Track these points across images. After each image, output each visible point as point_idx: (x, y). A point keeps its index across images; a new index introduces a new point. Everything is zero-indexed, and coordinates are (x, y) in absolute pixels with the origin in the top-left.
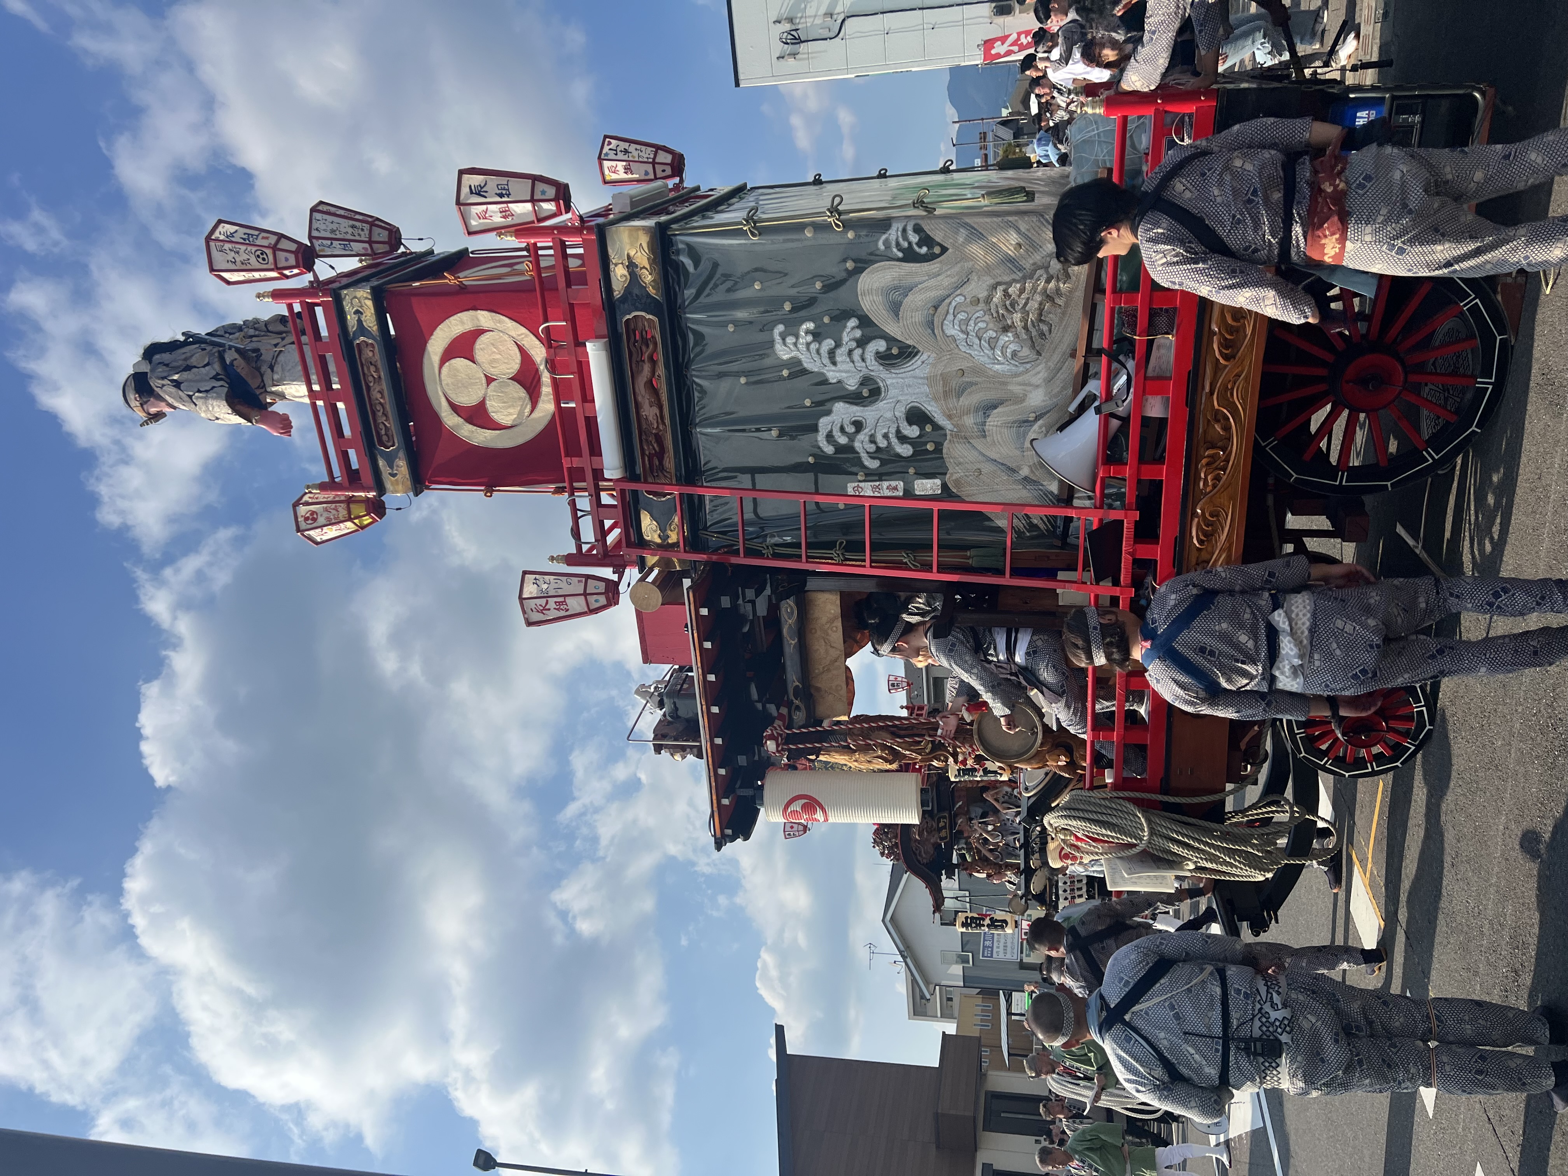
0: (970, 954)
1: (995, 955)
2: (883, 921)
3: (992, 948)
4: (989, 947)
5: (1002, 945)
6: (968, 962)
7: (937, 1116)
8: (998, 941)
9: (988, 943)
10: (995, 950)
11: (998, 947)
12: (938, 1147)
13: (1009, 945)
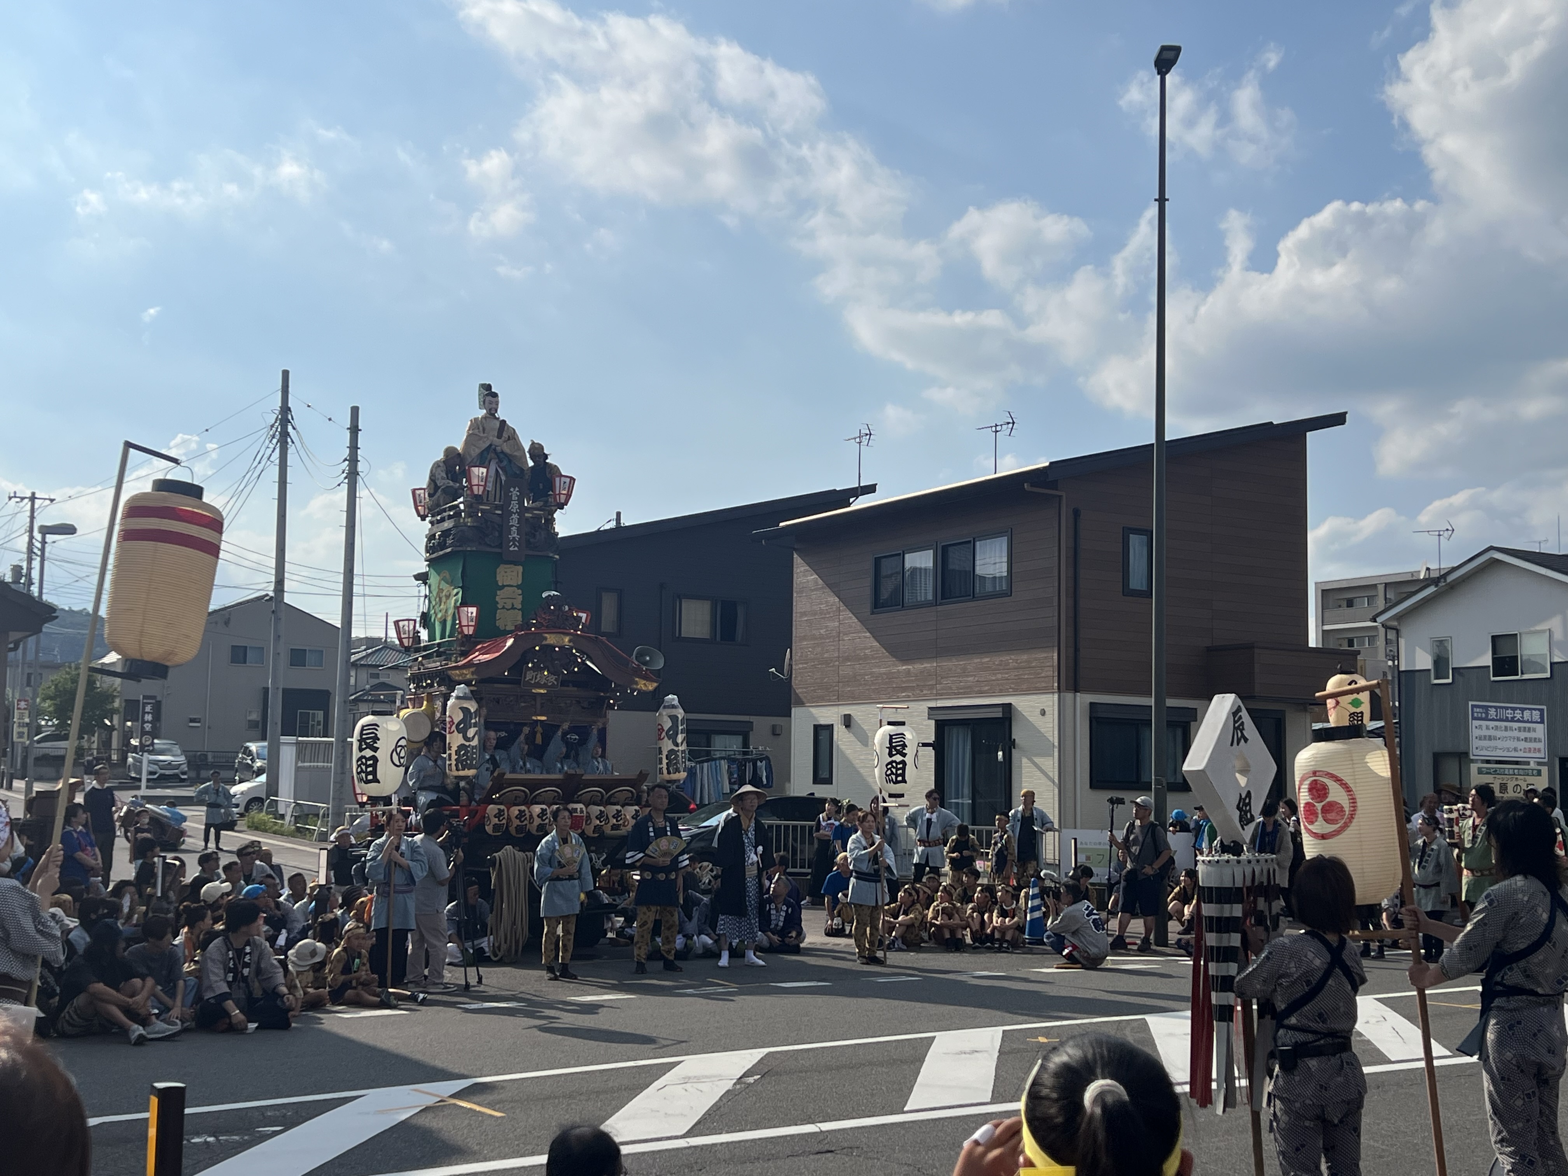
0: (1450, 681)
1: (1476, 723)
2: (1491, 548)
3: (1486, 719)
4: (1487, 714)
5: (1492, 733)
6: (1436, 678)
7: (1250, 647)
8: (1497, 728)
9: (1492, 712)
10: (1484, 723)
11: (1487, 728)
12: (1209, 649)
13: (1493, 743)
